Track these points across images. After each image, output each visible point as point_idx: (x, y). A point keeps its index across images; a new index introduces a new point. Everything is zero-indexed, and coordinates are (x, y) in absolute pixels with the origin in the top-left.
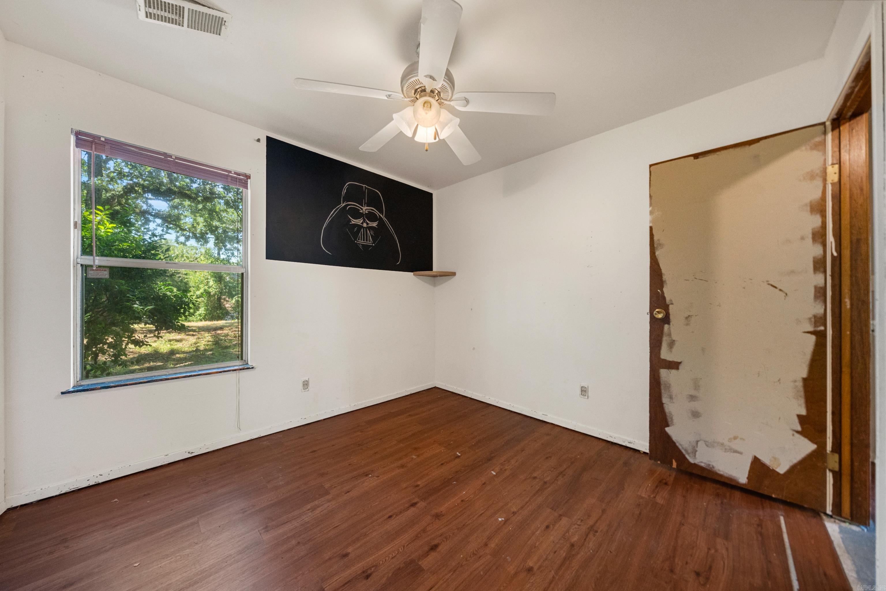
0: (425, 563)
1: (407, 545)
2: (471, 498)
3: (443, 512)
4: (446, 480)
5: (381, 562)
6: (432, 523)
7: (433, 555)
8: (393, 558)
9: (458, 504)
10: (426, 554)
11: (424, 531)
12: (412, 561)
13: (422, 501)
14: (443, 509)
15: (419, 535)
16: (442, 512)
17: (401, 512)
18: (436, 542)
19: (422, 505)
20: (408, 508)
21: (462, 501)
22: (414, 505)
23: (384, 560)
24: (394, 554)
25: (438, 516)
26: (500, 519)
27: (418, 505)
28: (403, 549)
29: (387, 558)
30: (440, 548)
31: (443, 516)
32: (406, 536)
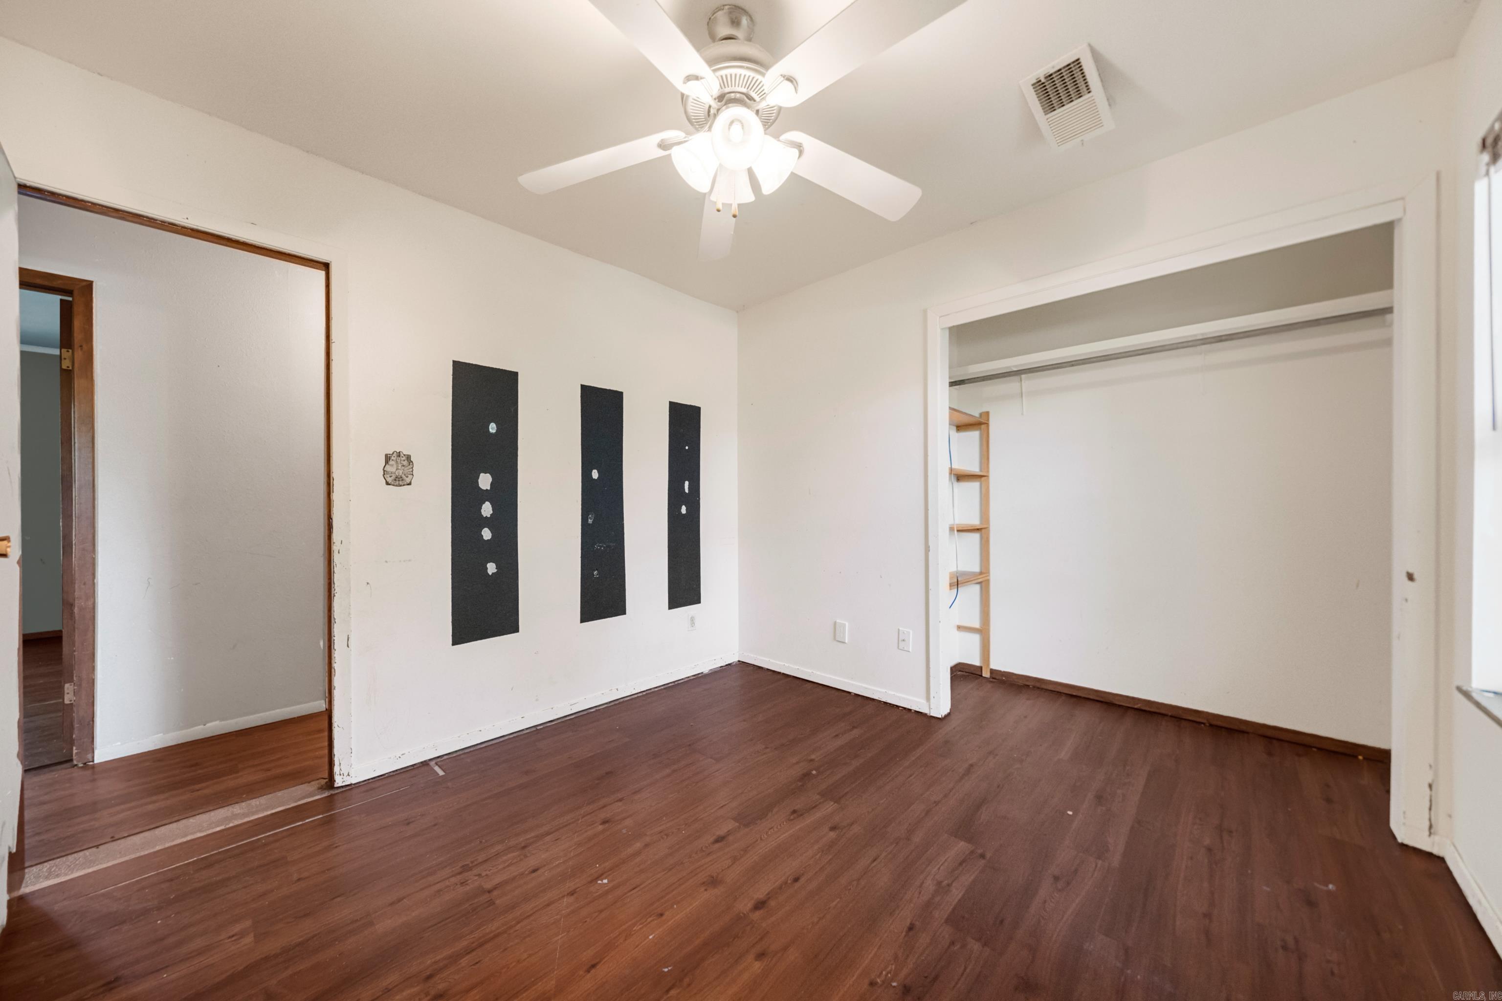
0: (731, 825)
1: (757, 840)
2: (641, 924)
3: (703, 889)
4: (687, 980)
5: (785, 823)
6: (723, 870)
7: (722, 832)
8: (772, 828)
9: (672, 907)
10: (729, 833)
11: (735, 859)
12: (747, 825)
13: (744, 914)
14: (705, 896)
15: (742, 853)
16: (706, 890)
17: (780, 888)
18: (717, 845)
19: (744, 905)
20: (770, 896)
21: (661, 915)
22: (760, 905)
23: (782, 825)
24: (772, 831)
25: (713, 882)
26: (605, 881)
27: (750, 905)
28: (762, 837)
29: (779, 827)
30: (712, 839)
31: (704, 883)
32: (761, 851)
